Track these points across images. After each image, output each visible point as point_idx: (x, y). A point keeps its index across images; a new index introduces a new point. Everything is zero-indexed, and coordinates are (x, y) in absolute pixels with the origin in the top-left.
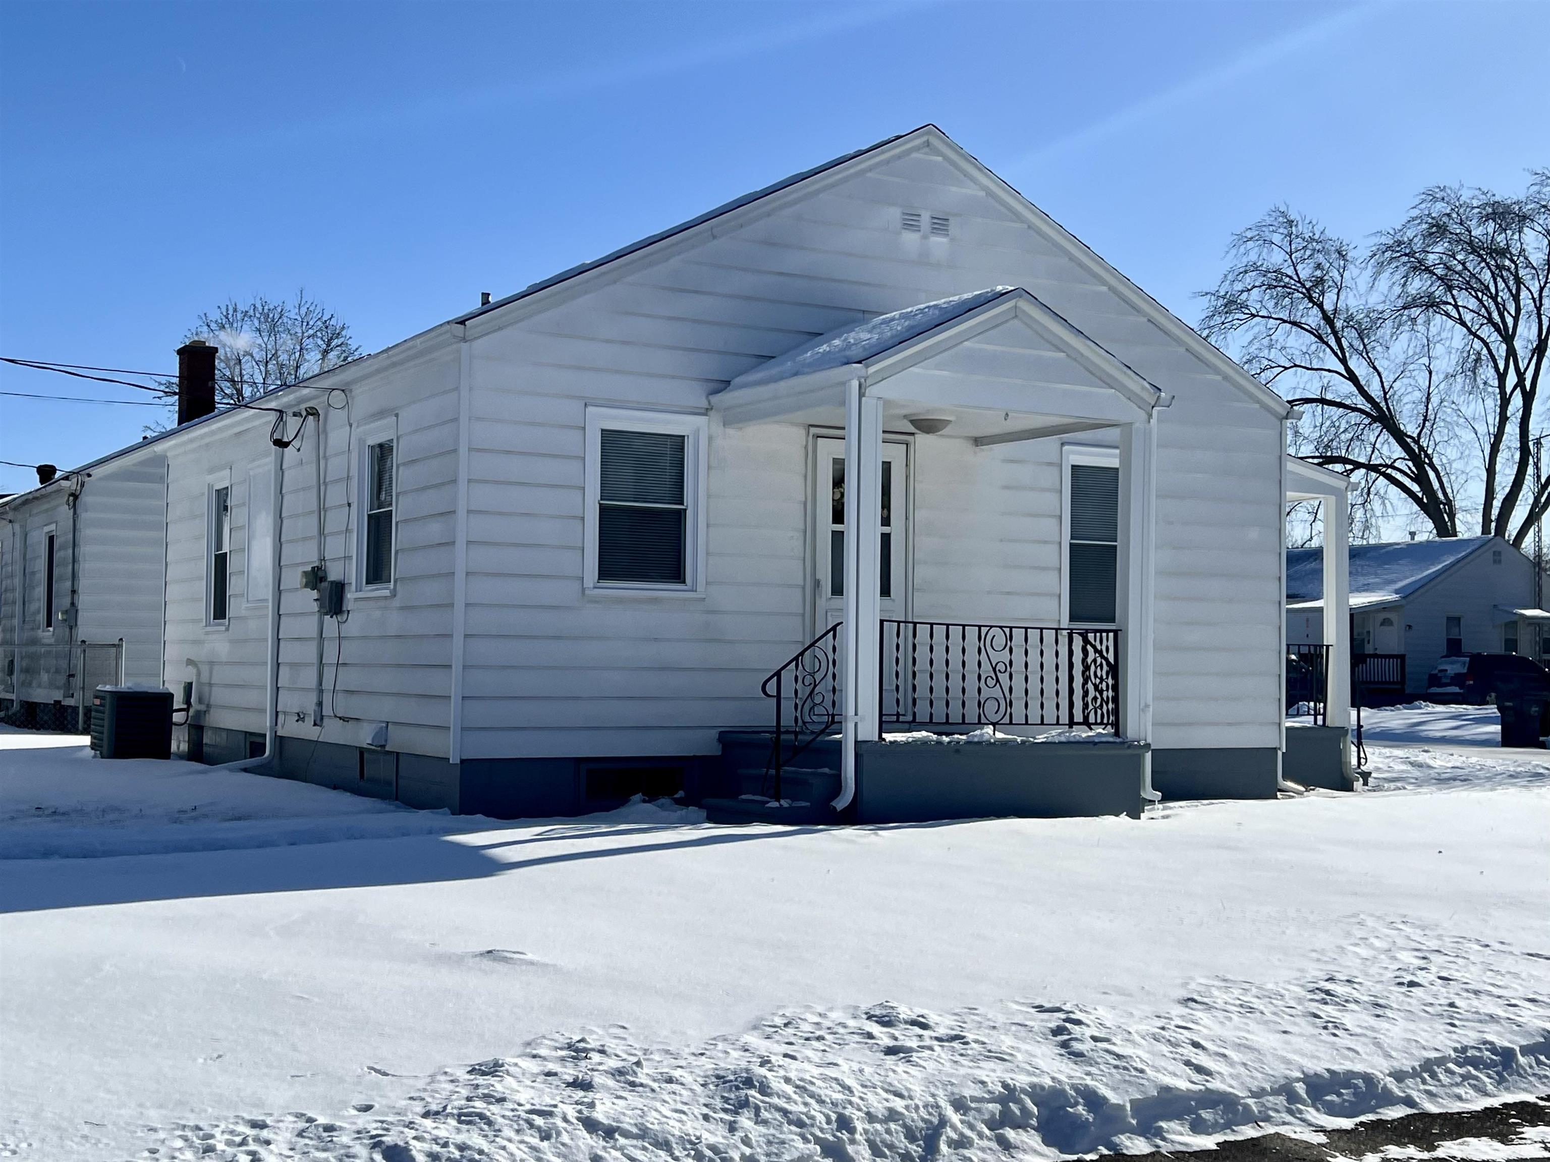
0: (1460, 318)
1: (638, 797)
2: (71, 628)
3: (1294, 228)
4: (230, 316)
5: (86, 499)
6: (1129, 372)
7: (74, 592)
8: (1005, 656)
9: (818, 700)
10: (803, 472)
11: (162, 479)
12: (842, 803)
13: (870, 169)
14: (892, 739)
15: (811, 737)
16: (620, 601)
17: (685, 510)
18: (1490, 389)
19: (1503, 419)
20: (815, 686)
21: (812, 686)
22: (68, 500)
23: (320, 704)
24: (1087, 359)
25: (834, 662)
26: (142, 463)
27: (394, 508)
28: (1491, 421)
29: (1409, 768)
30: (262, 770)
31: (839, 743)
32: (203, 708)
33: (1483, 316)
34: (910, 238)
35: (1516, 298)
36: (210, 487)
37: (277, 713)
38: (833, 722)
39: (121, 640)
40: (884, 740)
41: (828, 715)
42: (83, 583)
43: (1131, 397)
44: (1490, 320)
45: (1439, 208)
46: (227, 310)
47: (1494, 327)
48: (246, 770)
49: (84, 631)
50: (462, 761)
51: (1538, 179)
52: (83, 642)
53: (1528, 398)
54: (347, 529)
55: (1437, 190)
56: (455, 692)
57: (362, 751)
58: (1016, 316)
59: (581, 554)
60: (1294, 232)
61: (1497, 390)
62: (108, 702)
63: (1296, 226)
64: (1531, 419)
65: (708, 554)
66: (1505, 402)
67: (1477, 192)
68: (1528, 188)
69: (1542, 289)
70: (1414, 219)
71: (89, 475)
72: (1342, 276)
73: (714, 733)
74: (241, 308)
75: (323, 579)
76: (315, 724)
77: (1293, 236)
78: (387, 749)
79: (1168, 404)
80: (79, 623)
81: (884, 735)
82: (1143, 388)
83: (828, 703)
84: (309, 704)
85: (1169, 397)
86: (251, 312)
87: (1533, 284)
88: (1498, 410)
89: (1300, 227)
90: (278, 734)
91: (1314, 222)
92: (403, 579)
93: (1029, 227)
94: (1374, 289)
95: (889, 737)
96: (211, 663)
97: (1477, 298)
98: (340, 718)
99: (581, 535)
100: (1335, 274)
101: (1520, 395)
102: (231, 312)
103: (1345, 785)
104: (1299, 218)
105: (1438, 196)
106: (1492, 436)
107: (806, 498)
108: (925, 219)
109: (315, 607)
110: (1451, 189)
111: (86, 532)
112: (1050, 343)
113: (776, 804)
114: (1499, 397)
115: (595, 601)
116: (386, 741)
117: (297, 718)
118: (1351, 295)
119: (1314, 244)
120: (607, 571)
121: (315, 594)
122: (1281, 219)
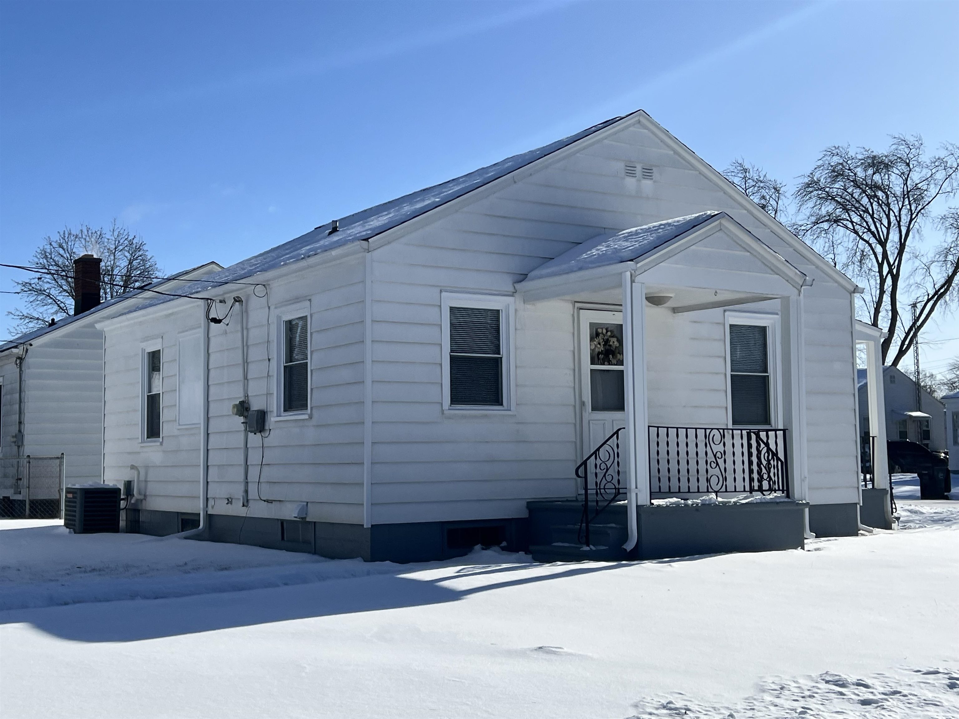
0: (854, 229)
1: (478, 547)
2: (19, 447)
3: (747, 173)
4: (66, 238)
5: (30, 360)
6: (788, 264)
7: (20, 423)
8: (720, 448)
9: (609, 478)
10: (572, 331)
11: (100, 346)
12: (630, 546)
13: (606, 138)
14: (657, 503)
15: (606, 504)
16: (464, 417)
17: (501, 358)
18: (873, 273)
19: (882, 292)
20: (607, 470)
21: (605, 470)
22: (16, 361)
23: (246, 492)
24: (762, 256)
25: (618, 454)
26: (68, 335)
27: (309, 361)
28: (873, 294)
29: (909, 514)
30: (199, 537)
31: (625, 507)
32: (142, 497)
33: (865, 228)
34: (630, 182)
35: (888, 217)
36: (143, 350)
37: (207, 499)
38: (619, 493)
39: (63, 454)
40: (653, 504)
41: (615, 488)
42: (28, 417)
43: (788, 280)
44: (869, 230)
45: (836, 160)
46: (64, 233)
47: (872, 234)
48: (186, 538)
49: (29, 449)
50: (372, 526)
51: (896, 141)
52: (29, 456)
53: (895, 279)
54: (268, 375)
55: (833, 149)
56: (366, 480)
57: (282, 522)
58: (721, 230)
59: (440, 387)
60: (748, 176)
61: (878, 274)
62: (78, 496)
63: (749, 173)
64: (897, 292)
65: (517, 386)
66: (883, 281)
67: (863, 150)
68: (890, 147)
69: (900, 210)
70: (819, 167)
71: (31, 345)
72: (777, 204)
73: (524, 503)
74: (73, 232)
75: (247, 409)
76: (243, 506)
77: (747, 179)
78: (308, 520)
79: (810, 284)
80: (25, 443)
81: (653, 501)
82: (796, 273)
83: (615, 481)
84: (238, 492)
85: (811, 280)
86: (80, 236)
87: (895, 207)
88: (878, 287)
89: (751, 172)
90: (209, 513)
91: (760, 170)
92: (318, 407)
93: (700, 173)
94: (800, 211)
95: (656, 502)
96: (147, 468)
97: (860, 216)
98: (265, 501)
99: (440, 374)
100: (773, 202)
101: (890, 277)
102: (67, 236)
103: (888, 526)
104: (750, 167)
105: (834, 152)
106: (875, 303)
107: (574, 348)
108: (639, 170)
109: (242, 427)
110: (842, 148)
111: (29, 382)
112: (740, 245)
113: (587, 548)
114: (878, 278)
115: (449, 418)
116: (306, 514)
117: (227, 502)
118: (783, 215)
119: (759, 183)
120: (456, 399)
121: (242, 419)
122: (739, 168)
